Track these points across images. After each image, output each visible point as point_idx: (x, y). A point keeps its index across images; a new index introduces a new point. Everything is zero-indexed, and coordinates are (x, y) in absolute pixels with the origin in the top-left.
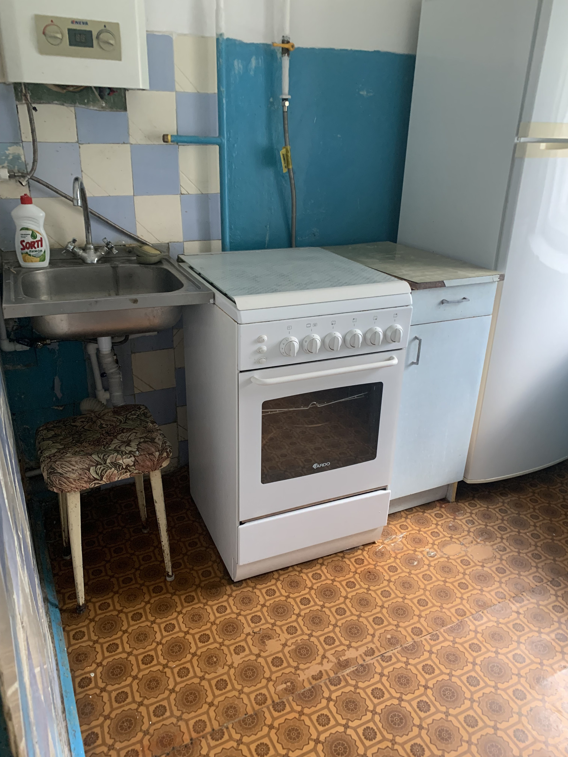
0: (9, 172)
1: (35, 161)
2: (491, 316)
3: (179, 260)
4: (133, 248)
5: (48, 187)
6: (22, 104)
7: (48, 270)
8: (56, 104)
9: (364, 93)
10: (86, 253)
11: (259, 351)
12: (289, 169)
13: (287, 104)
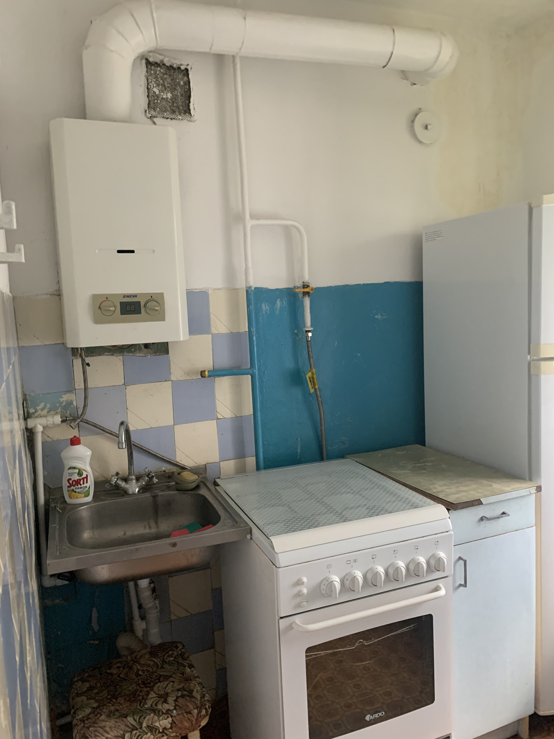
0: (61, 417)
1: (85, 406)
2: (534, 527)
3: (216, 484)
4: (173, 473)
5: (96, 427)
6: (77, 358)
7: (91, 505)
8: (107, 355)
9: (378, 317)
10: (128, 484)
11: (299, 594)
12: (315, 389)
13: (310, 334)
